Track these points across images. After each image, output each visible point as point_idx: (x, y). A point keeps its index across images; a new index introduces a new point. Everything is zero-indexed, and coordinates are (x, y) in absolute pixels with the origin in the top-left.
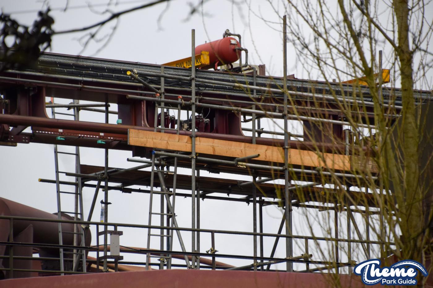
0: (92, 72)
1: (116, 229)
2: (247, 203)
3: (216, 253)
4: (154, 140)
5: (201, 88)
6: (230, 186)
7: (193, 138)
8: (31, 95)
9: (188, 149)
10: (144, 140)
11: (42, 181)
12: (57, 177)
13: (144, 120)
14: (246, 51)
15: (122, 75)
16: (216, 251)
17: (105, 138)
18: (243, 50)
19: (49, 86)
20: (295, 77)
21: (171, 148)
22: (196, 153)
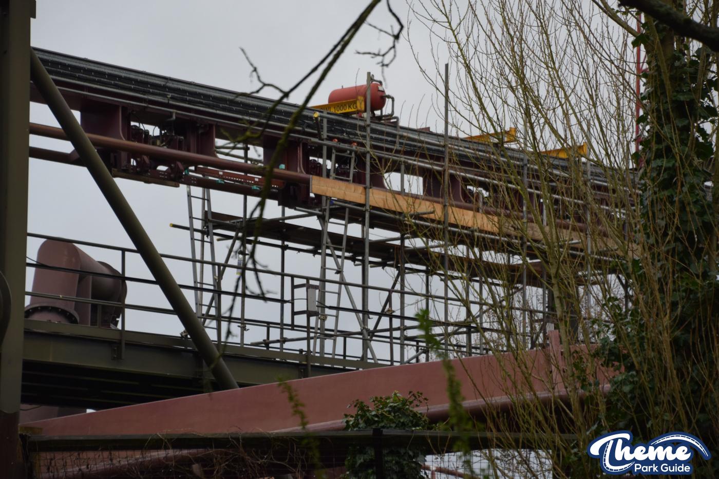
0: (257, 112)
1: (308, 282)
2: (352, 261)
3: (393, 314)
4: (333, 189)
5: (351, 136)
6: (352, 243)
7: (367, 189)
8: (200, 132)
9: (362, 201)
10: (324, 188)
11: (174, 226)
12: (191, 223)
13: (300, 167)
14: (393, 99)
15: (282, 117)
16: (394, 312)
17: (260, 183)
18: (389, 97)
19: (218, 124)
20: (431, 130)
21: (348, 199)
22: (370, 206)
